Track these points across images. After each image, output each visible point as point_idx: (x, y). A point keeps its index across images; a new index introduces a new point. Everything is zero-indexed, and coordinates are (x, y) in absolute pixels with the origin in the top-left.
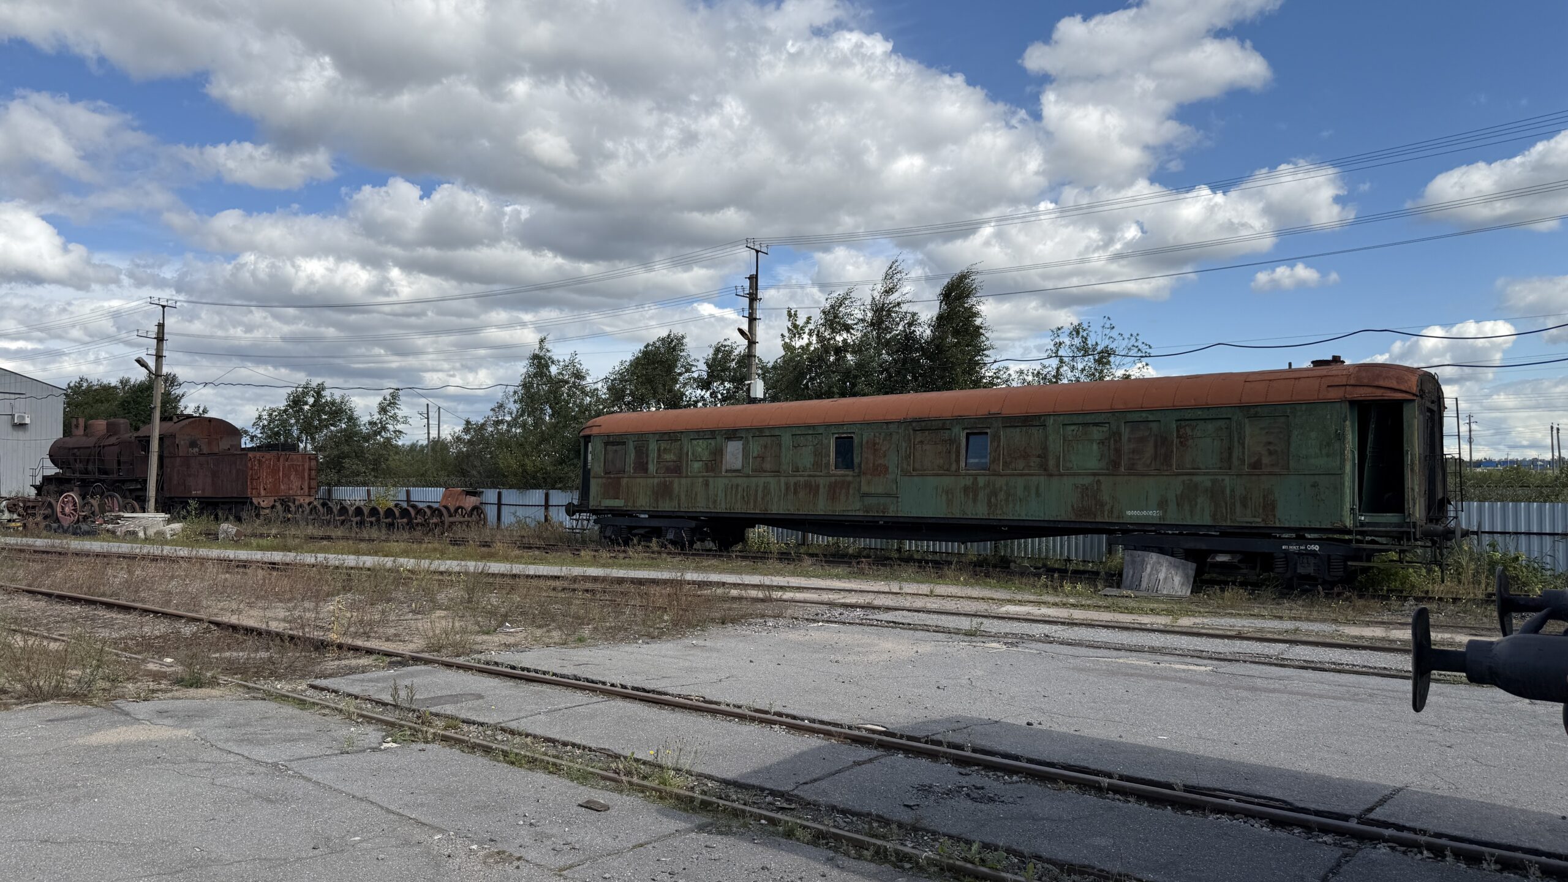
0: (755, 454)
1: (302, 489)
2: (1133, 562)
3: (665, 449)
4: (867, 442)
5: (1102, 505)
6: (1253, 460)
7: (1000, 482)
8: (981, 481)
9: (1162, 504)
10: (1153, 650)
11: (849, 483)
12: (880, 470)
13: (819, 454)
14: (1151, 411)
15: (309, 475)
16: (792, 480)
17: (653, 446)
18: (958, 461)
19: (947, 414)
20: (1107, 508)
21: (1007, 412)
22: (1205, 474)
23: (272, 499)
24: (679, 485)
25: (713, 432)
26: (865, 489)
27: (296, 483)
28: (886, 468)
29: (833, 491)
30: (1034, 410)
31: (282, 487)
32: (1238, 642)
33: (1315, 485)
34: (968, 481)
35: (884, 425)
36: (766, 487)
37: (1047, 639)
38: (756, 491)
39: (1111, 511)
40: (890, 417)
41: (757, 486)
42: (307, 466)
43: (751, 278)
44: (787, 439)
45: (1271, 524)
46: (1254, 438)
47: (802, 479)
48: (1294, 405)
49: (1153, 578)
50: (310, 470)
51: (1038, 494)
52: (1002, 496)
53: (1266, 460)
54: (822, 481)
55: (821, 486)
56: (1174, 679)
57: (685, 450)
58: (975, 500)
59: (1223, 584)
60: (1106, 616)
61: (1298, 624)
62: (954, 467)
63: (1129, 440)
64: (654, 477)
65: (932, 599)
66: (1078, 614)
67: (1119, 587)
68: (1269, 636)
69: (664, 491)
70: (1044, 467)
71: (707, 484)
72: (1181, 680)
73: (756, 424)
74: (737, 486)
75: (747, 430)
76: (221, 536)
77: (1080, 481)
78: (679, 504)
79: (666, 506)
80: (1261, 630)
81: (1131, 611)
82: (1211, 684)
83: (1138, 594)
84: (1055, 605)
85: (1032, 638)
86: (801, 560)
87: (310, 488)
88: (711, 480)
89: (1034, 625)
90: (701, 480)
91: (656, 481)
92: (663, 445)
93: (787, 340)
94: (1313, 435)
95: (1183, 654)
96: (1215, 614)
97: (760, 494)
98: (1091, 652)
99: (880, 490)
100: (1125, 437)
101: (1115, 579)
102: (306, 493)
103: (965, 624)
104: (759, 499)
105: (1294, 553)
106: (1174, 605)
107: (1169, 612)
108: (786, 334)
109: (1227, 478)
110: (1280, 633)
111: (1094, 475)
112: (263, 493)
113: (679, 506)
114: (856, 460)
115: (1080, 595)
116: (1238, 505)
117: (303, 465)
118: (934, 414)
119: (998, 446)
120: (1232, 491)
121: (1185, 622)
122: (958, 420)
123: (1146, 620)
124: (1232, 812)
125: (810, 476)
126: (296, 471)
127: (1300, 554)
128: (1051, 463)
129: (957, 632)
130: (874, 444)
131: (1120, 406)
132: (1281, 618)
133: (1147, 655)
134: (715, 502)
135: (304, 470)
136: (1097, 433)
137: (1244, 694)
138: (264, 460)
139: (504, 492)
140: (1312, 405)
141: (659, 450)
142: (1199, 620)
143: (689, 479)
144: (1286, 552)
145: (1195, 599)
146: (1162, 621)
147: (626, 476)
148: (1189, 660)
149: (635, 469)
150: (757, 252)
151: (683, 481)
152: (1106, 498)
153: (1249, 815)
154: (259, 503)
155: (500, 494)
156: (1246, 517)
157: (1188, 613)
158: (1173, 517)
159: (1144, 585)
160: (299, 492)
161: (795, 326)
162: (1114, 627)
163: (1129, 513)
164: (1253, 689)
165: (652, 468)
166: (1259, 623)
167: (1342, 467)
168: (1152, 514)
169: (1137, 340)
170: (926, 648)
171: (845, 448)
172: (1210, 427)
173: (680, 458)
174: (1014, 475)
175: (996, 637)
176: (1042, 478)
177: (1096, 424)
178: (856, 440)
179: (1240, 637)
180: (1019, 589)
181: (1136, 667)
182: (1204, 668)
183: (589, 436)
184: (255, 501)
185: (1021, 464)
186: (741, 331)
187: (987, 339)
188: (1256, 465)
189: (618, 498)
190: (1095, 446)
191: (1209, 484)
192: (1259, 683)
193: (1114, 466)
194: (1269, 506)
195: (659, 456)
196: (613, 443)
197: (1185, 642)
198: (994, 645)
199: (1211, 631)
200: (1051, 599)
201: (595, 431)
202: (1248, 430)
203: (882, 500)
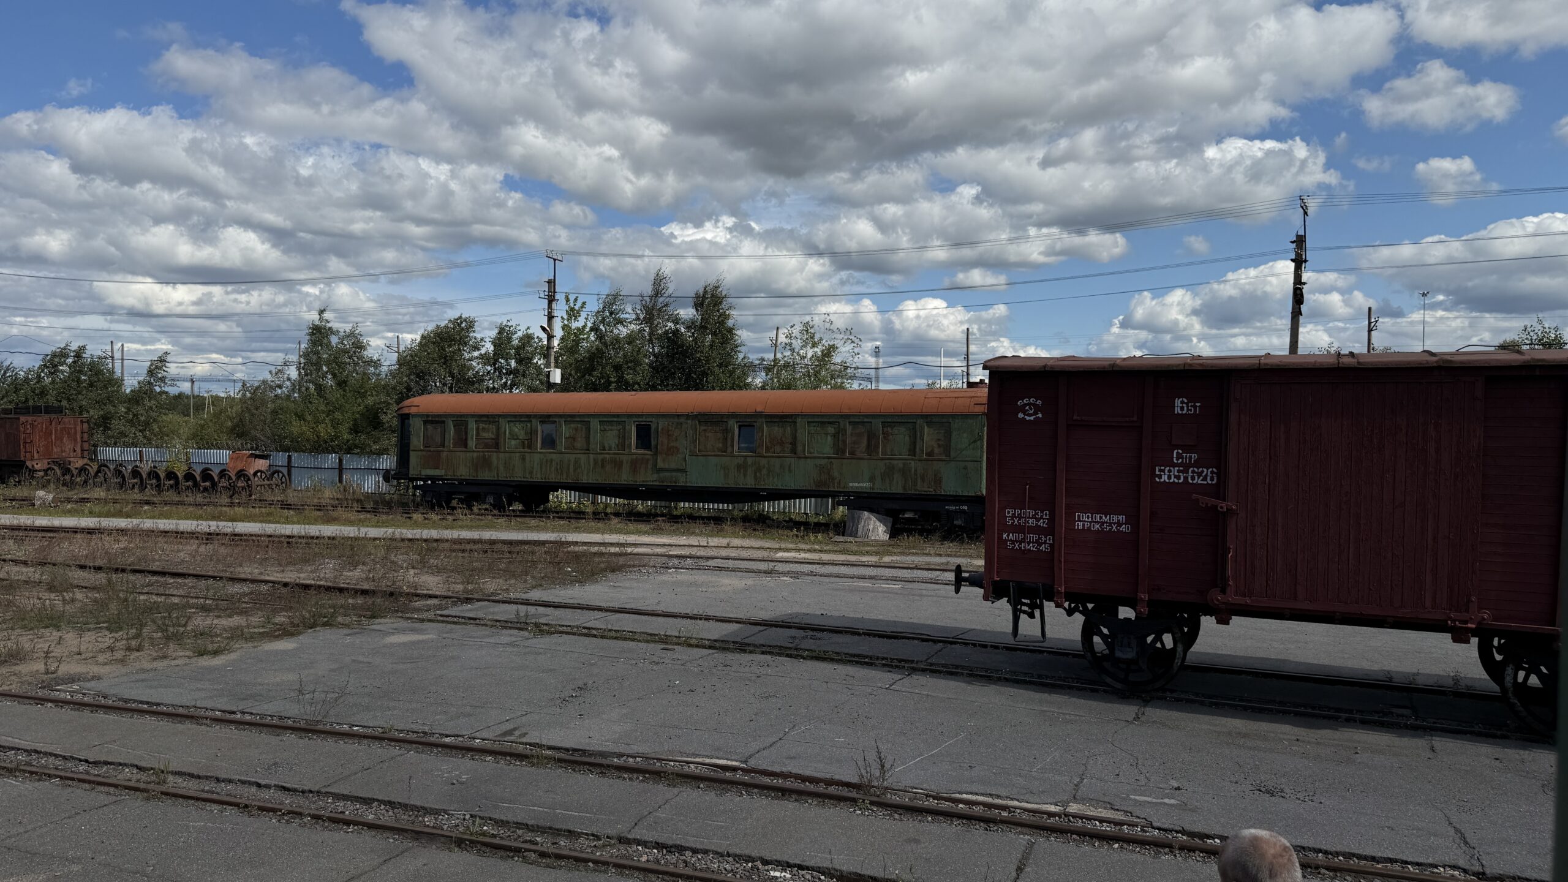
0: (568, 435)
1: (75, 451)
2: (853, 518)
3: (483, 428)
4: (662, 429)
5: (833, 479)
6: (929, 450)
7: (763, 461)
8: (750, 461)
9: (872, 479)
10: (871, 578)
11: (648, 460)
12: (671, 451)
13: (623, 437)
14: (867, 416)
15: (82, 438)
16: (600, 457)
17: (472, 425)
18: (733, 446)
19: (724, 411)
20: (836, 481)
21: (769, 411)
22: (900, 459)
23: (46, 461)
24: (497, 459)
25: (529, 416)
26: (660, 464)
27: (68, 445)
28: (678, 450)
29: (634, 466)
30: (788, 411)
31: (55, 450)
32: (915, 571)
33: (965, 468)
34: (740, 461)
35: (677, 418)
36: (577, 462)
37: (812, 574)
38: (569, 465)
39: (839, 483)
40: (680, 411)
41: (569, 461)
42: (79, 429)
43: (549, 282)
44: (595, 424)
45: (939, 493)
46: (929, 436)
47: (608, 456)
48: (954, 416)
49: (866, 528)
50: (82, 433)
51: (790, 471)
52: (764, 472)
53: (936, 451)
54: (625, 458)
55: (625, 462)
56: (883, 592)
57: (503, 430)
58: (745, 475)
59: (910, 532)
60: (842, 558)
61: (949, 559)
62: (729, 450)
63: (852, 434)
64: (474, 451)
65: (730, 550)
66: (825, 557)
67: (843, 535)
68: (933, 567)
69: (485, 463)
70: (794, 451)
71: (524, 459)
72: (886, 592)
73: (568, 411)
74: (552, 460)
75: (561, 416)
76: (37, 503)
77: (818, 462)
78: (498, 474)
79: (485, 475)
80: (929, 563)
81: (855, 553)
82: (901, 594)
83: (857, 539)
84: (809, 551)
85: (803, 574)
86: (609, 519)
87: (82, 450)
88: (528, 456)
89: (802, 565)
90: (518, 455)
91: (475, 454)
92: (481, 425)
93: (566, 322)
94: (965, 435)
95: (887, 579)
96: (903, 554)
97: (572, 467)
98: (838, 580)
99: (673, 466)
100: (849, 431)
101: (841, 528)
102: (79, 455)
103: (763, 566)
104: (571, 470)
105: (952, 511)
106: (881, 548)
107: (877, 553)
108: (565, 317)
109: (913, 462)
110: (939, 565)
111: (829, 458)
112: (36, 456)
113: (498, 476)
114: (653, 443)
115: (821, 542)
116: (919, 480)
117: (75, 428)
118: (714, 410)
119: (763, 435)
120: (916, 470)
121: (887, 559)
122: (734, 416)
123: (864, 559)
124: (908, 638)
125: (614, 454)
126: (69, 434)
127: (956, 512)
128: (799, 448)
129: (759, 571)
130: (668, 431)
131: (846, 411)
132: (940, 555)
133: (867, 580)
134: (531, 473)
135: (76, 433)
136: (831, 430)
137: (916, 598)
138: (36, 423)
139: (295, 456)
140: (965, 417)
141: (478, 429)
142: (894, 558)
143: (507, 454)
144: (948, 510)
145: (892, 543)
146: (873, 559)
147: (445, 449)
148: (890, 582)
149: (455, 445)
150: (555, 260)
151: (501, 455)
152: (836, 474)
153: (914, 638)
154: (33, 466)
155: (290, 457)
156: (923, 488)
157: (890, 554)
158: (879, 487)
159: (860, 533)
160: (72, 454)
161: (572, 309)
162: (847, 565)
163: (851, 484)
164: (921, 595)
165: (472, 443)
166: (928, 559)
167: (981, 457)
168: (865, 486)
169: (851, 333)
170: (750, 582)
171: (645, 434)
172: (902, 429)
173: (498, 435)
174: (773, 457)
175: (784, 574)
176: (793, 460)
177: (830, 423)
178: (653, 427)
179: (917, 568)
180: (781, 539)
181: (864, 587)
182: (897, 586)
183: (408, 415)
184: (29, 464)
185: (778, 448)
186: (543, 328)
187: (740, 337)
188: (930, 454)
189: (438, 468)
190: (829, 438)
191: (901, 466)
192: (924, 592)
193: (839, 451)
194: (938, 481)
195: (478, 434)
196: (432, 422)
197: (887, 572)
198: (785, 578)
199: (901, 565)
200: (803, 546)
201: (413, 410)
202: (926, 429)
203: (674, 474)
